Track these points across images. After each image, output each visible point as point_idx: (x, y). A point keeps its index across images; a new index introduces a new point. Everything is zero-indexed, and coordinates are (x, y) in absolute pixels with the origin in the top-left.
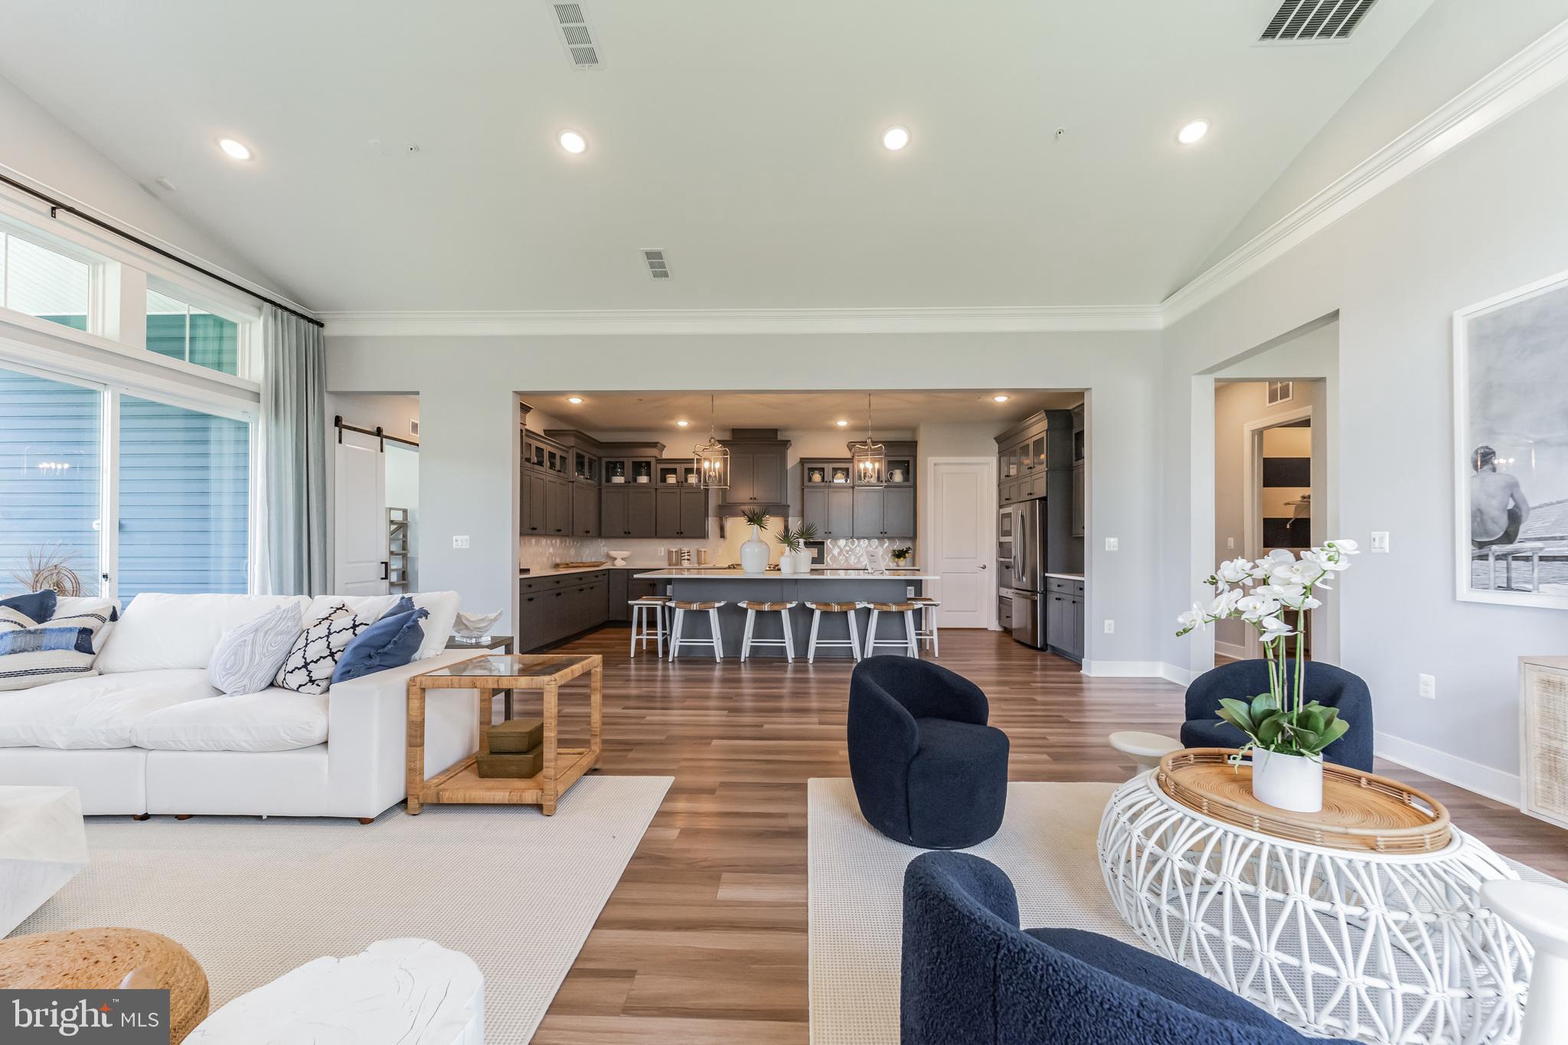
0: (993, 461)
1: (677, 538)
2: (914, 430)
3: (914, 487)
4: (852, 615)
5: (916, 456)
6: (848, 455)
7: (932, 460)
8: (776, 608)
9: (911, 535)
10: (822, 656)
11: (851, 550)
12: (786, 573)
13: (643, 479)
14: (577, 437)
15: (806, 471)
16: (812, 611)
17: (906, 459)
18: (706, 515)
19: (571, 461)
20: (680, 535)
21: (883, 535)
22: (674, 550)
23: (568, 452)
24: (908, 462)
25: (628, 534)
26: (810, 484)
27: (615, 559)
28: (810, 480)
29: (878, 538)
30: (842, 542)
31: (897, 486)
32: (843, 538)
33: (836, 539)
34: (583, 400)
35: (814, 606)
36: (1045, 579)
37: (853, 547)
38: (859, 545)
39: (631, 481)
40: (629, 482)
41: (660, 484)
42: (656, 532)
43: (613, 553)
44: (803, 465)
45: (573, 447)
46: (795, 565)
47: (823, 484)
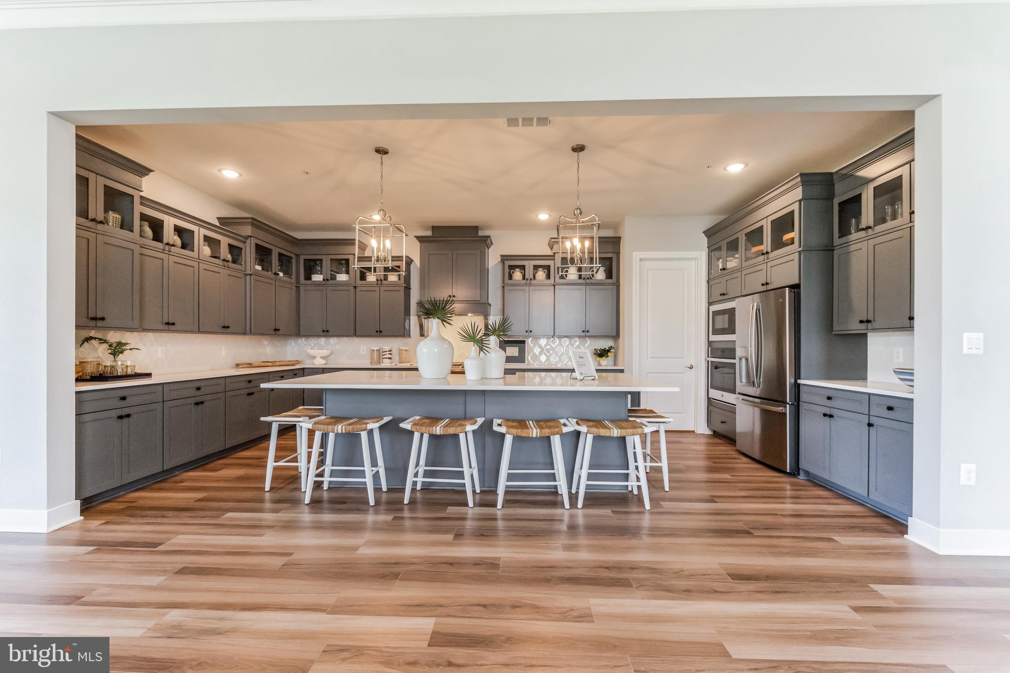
0: (702, 255)
1: (377, 337)
2: (616, 226)
3: (617, 285)
4: (556, 440)
5: (619, 253)
6: (550, 253)
7: (637, 255)
8: (451, 431)
9: (614, 334)
10: (515, 498)
11: (553, 349)
12: (471, 380)
13: (342, 277)
14: (253, 225)
15: (507, 270)
16: (502, 436)
17: (610, 255)
18: (407, 313)
19: (249, 253)
20: (379, 333)
21: (586, 334)
22: (375, 348)
23: (245, 242)
24: (611, 259)
25: (326, 333)
26: (510, 282)
27: (315, 357)
28: (510, 277)
29: (580, 337)
30: (543, 342)
31: (599, 284)
32: (544, 337)
33: (537, 338)
34: (241, 175)
35: (503, 430)
36: (797, 387)
37: (553, 346)
38: (560, 344)
39: (329, 278)
40: (327, 280)
41: (359, 282)
42: (355, 331)
43: (312, 352)
44: (504, 263)
45: (251, 237)
46: (483, 369)
47: (524, 282)
